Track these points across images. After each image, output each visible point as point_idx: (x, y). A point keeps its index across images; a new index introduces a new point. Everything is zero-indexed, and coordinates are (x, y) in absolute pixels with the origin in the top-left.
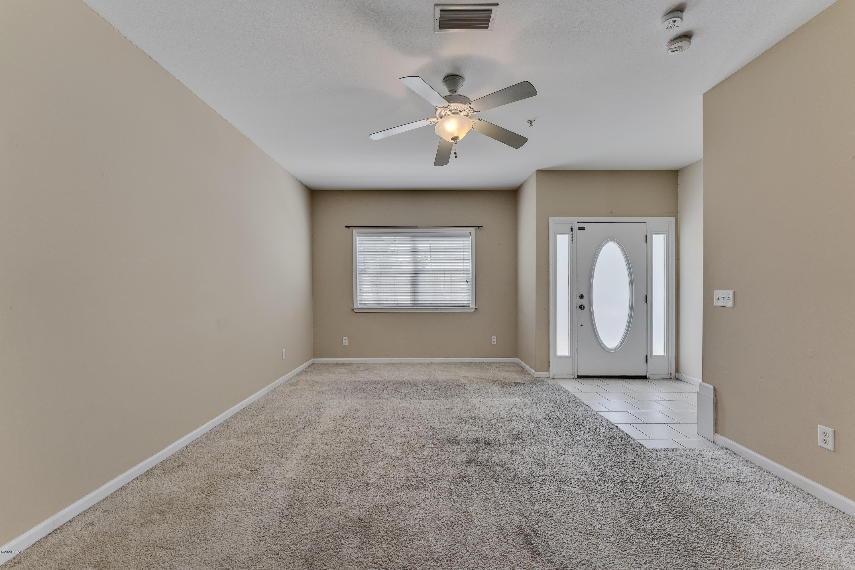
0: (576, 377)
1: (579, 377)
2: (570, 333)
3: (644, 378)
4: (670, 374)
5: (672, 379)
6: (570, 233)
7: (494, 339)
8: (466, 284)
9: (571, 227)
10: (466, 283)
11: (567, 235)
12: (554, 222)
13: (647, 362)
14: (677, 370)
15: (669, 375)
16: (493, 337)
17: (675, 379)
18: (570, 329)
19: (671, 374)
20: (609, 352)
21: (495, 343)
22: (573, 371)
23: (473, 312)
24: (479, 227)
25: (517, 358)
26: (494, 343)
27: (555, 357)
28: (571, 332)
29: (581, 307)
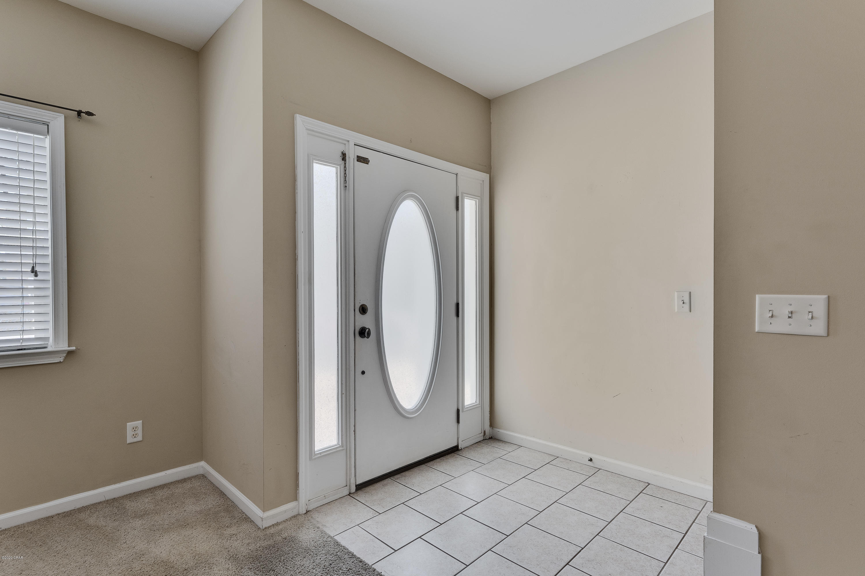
0: (353, 489)
1: (360, 487)
2: (342, 394)
3: (454, 450)
4: (483, 432)
5: (486, 439)
6: (340, 165)
7: (135, 429)
8: (33, 279)
9: (342, 153)
10: (32, 277)
11: (334, 169)
12: (307, 129)
13: (458, 421)
14: (492, 423)
15: (483, 434)
16: (130, 425)
17: (489, 438)
18: (342, 384)
19: (485, 432)
20: (408, 418)
21: (139, 438)
22: (348, 480)
23: (60, 362)
24: (79, 113)
25: (203, 463)
26: (135, 440)
27: (311, 459)
28: (344, 392)
29: (363, 333)
